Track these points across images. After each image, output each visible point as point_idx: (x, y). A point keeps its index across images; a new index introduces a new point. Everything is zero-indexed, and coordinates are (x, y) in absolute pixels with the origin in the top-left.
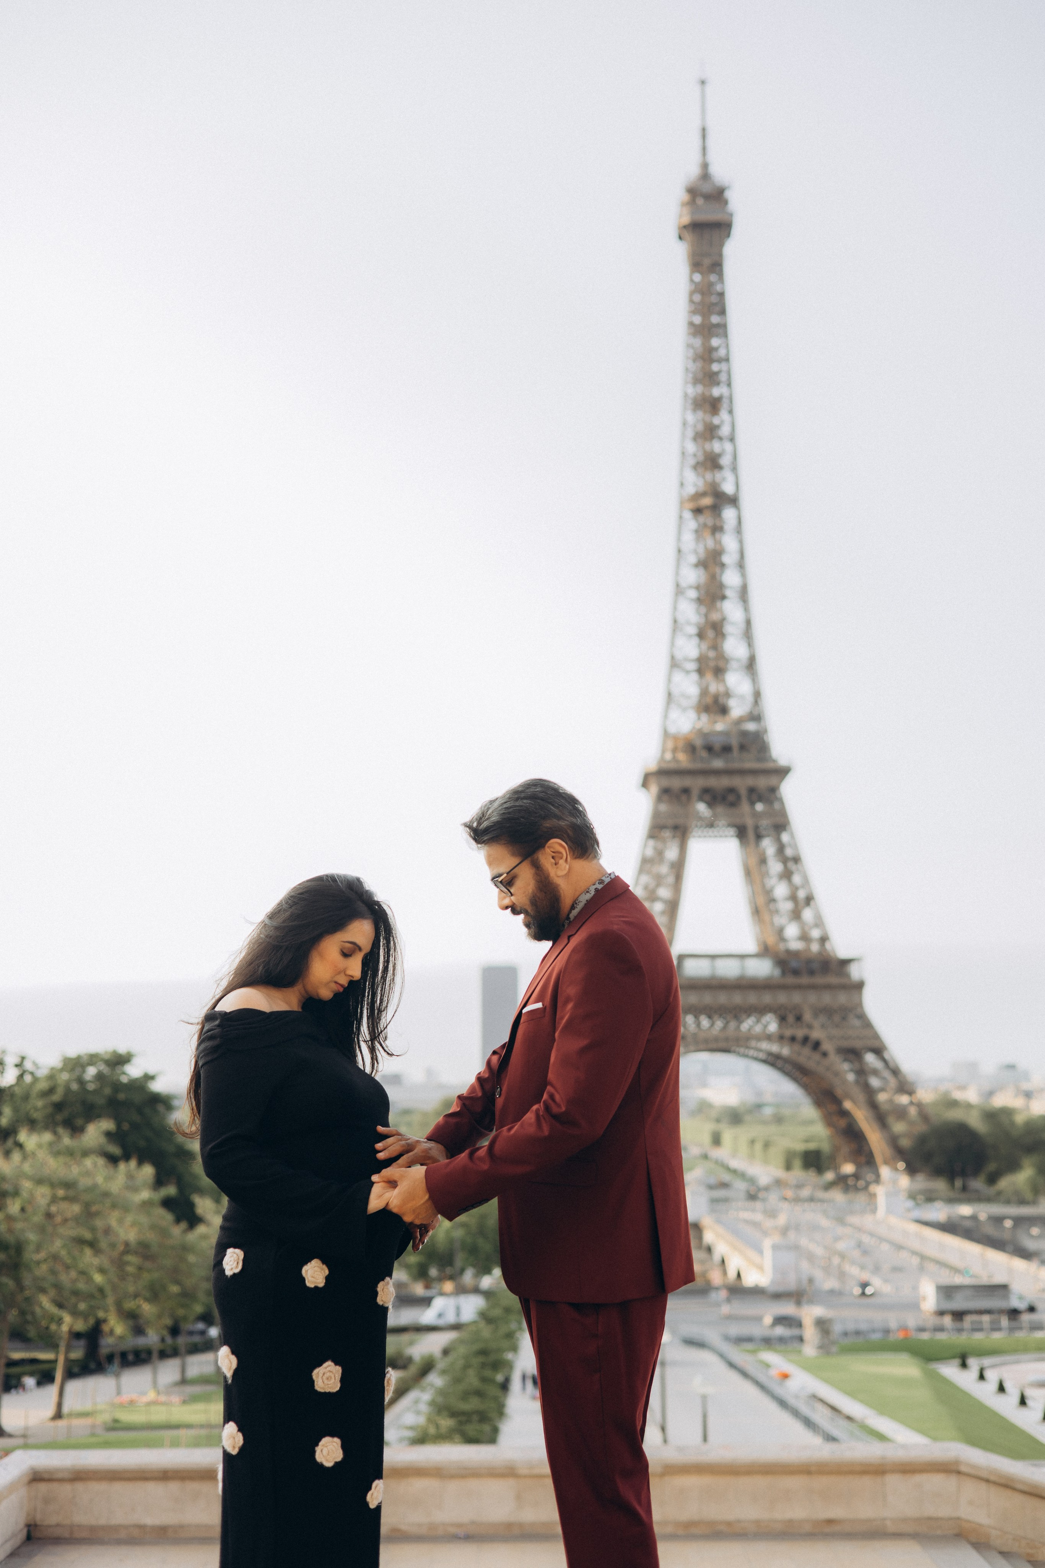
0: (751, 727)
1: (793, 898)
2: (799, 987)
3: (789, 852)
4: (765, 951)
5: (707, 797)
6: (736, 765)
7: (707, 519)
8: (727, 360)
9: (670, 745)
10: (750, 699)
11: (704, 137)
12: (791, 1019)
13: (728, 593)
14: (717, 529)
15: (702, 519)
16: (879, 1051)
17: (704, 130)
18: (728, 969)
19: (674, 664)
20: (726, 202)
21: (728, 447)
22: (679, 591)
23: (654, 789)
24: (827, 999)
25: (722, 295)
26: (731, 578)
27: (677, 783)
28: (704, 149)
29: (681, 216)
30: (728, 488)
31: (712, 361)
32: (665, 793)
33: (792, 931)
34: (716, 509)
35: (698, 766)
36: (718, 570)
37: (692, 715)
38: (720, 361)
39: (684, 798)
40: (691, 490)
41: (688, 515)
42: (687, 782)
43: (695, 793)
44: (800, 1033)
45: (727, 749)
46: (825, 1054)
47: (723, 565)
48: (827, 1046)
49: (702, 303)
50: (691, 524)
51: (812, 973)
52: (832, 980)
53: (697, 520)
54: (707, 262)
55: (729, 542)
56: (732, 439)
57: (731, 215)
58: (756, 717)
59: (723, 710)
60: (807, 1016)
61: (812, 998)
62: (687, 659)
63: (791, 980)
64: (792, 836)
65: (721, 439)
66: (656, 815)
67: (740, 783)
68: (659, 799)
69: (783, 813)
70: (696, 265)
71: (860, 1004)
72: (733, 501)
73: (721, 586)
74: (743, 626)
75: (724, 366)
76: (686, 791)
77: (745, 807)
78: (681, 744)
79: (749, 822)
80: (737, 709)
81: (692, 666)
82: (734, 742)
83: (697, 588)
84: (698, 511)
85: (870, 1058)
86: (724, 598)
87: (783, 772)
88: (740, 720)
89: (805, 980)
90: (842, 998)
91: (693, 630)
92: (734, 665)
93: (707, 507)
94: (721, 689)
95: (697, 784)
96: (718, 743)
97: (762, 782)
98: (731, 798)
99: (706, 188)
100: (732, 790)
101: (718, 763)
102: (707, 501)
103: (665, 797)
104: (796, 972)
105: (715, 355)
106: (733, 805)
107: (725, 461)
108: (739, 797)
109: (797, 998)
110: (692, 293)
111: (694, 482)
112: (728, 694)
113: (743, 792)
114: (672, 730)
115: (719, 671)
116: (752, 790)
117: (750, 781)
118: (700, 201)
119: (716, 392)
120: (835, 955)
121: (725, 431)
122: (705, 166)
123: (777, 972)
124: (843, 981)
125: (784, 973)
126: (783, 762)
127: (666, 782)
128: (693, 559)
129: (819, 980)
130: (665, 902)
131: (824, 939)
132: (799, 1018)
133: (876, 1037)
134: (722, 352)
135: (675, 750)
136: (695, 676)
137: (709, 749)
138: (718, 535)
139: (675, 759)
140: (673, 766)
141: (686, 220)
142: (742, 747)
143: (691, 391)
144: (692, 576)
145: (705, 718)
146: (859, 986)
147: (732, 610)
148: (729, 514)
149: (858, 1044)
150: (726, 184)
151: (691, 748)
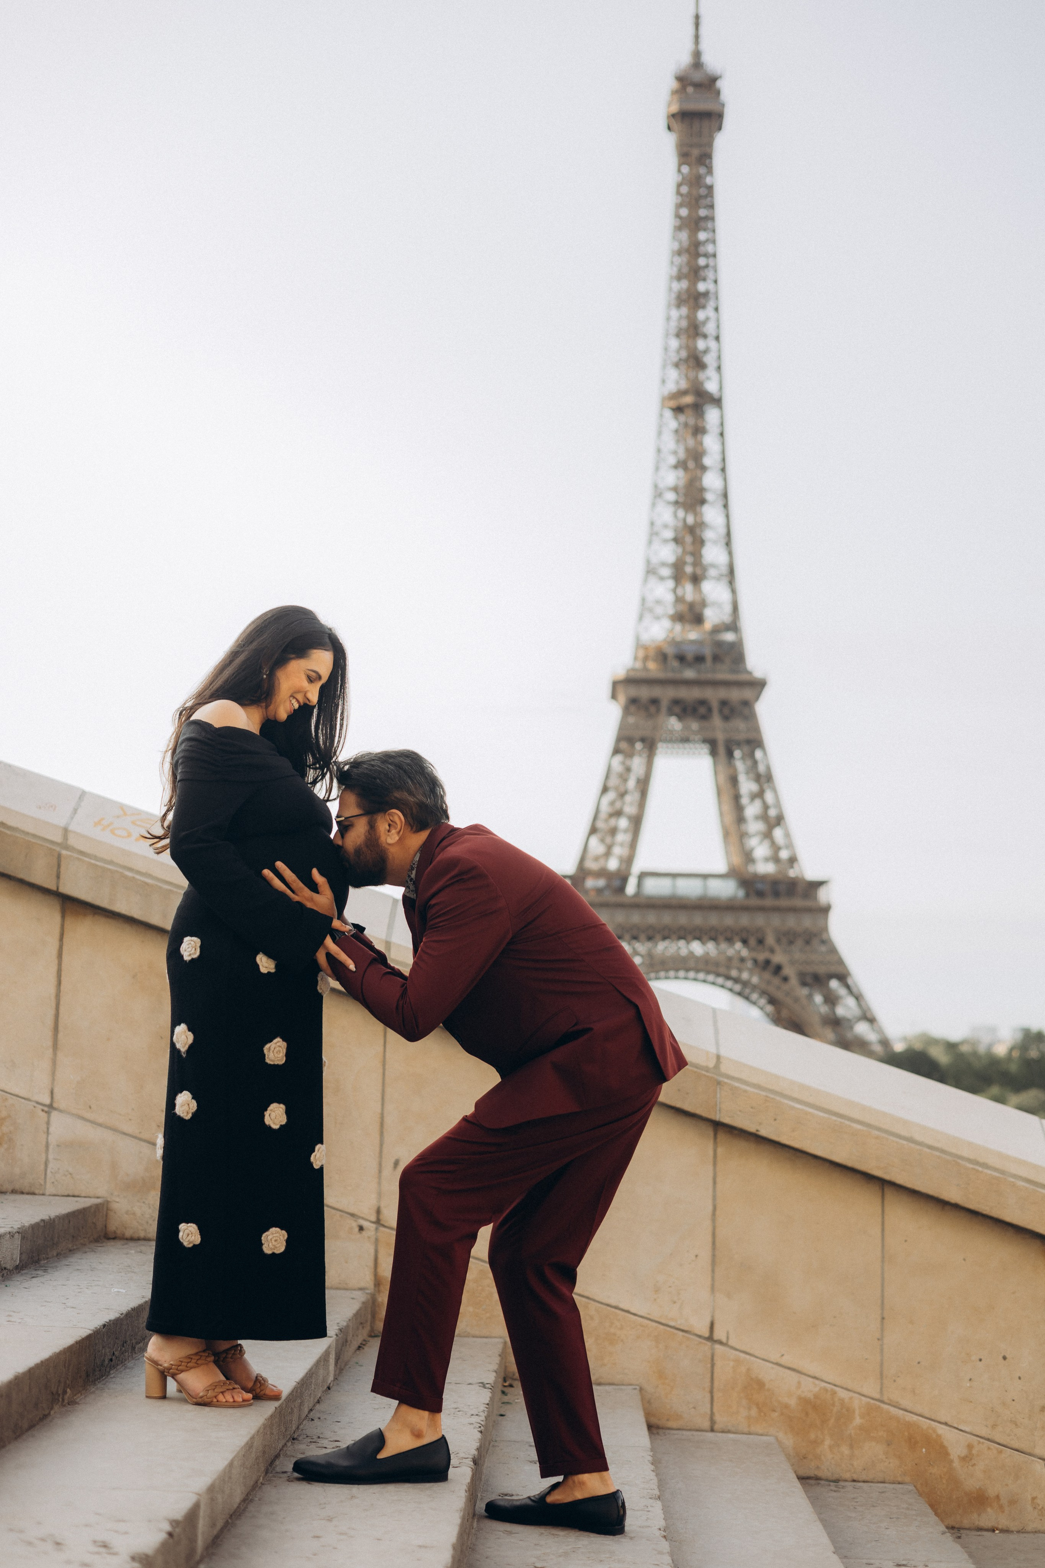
0: (729, 637)
1: (763, 816)
2: (762, 909)
3: (761, 768)
4: (733, 873)
5: (677, 709)
6: (709, 676)
7: (689, 418)
8: (714, 256)
9: (641, 654)
10: (728, 608)
11: (697, 25)
12: (752, 942)
13: (709, 496)
14: (699, 431)
15: (682, 418)
16: (843, 977)
17: (697, 17)
18: (690, 889)
19: (651, 571)
20: (718, 93)
21: (712, 344)
22: (658, 494)
23: (622, 698)
24: (791, 922)
25: (710, 188)
26: (711, 481)
27: (645, 693)
28: (697, 37)
29: (669, 105)
30: (711, 387)
31: (698, 255)
32: (633, 704)
33: (761, 850)
34: (698, 409)
35: (670, 675)
36: (699, 472)
37: (666, 623)
38: (706, 255)
39: (653, 709)
40: (671, 387)
41: (668, 414)
42: (657, 692)
43: (665, 704)
44: (762, 957)
45: (699, 659)
46: (786, 979)
47: (704, 468)
48: (788, 971)
49: (689, 194)
50: (672, 423)
51: (776, 894)
52: (798, 902)
53: (676, 418)
54: (696, 152)
55: (710, 442)
56: (717, 338)
57: (723, 105)
58: (733, 626)
59: (698, 619)
60: (770, 940)
61: (776, 921)
62: (664, 564)
63: (754, 901)
64: (765, 753)
65: (705, 336)
66: (622, 727)
67: (713, 695)
68: (626, 711)
69: (757, 729)
70: (684, 156)
71: (825, 929)
72: (717, 402)
73: (702, 490)
74: (722, 531)
75: (711, 261)
76: (655, 702)
77: (717, 721)
78: (652, 653)
79: (720, 737)
80: (712, 617)
81: (666, 572)
82: (707, 652)
83: (675, 489)
84: (678, 410)
85: (834, 984)
86: (703, 502)
87: (759, 685)
88: (717, 630)
89: (769, 902)
90: (807, 922)
91: (669, 534)
92: (712, 572)
93: (688, 406)
94: (698, 598)
95: (667, 694)
96: (690, 652)
97: (735, 695)
98: (702, 710)
99: (697, 77)
100: (703, 702)
101: (689, 674)
102: (688, 399)
103: (633, 708)
104: (760, 894)
105: (702, 249)
106: (705, 717)
107: (709, 360)
108: (710, 710)
109: (760, 920)
110: (679, 185)
111: (675, 380)
112: (704, 604)
113: (715, 705)
114: (646, 638)
115: (696, 580)
116: (724, 703)
117: (722, 693)
118: (690, 90)
119: (702, 287)
120: (803, 877)
121: (710, 328)
122: (697, 54)
123: (741, 893)
124: (808, 903)
125: (747, 895)
126: (758, 674)
127: (633, 692)
128: (672, 460)
129: (784, 902)
130: (630, 818)
131: (793, 860)
132: (761, 942)
133: (841, 962)
134: (710, 248)
135: (646, 659)
136: (671, 584)
137: (681, 658)
138: (699, 437)
139: (645, 669)
140: (642, 675)
141: (675, 108)
142: (716, 658)
143: (676, 286)
144: (672, 478)
145: (678, 627)
146: (825, 910)
147: (712, 514)
148: (712, 415)
149: (822, 970)
150: (719, 73)
151: (662, 657)
